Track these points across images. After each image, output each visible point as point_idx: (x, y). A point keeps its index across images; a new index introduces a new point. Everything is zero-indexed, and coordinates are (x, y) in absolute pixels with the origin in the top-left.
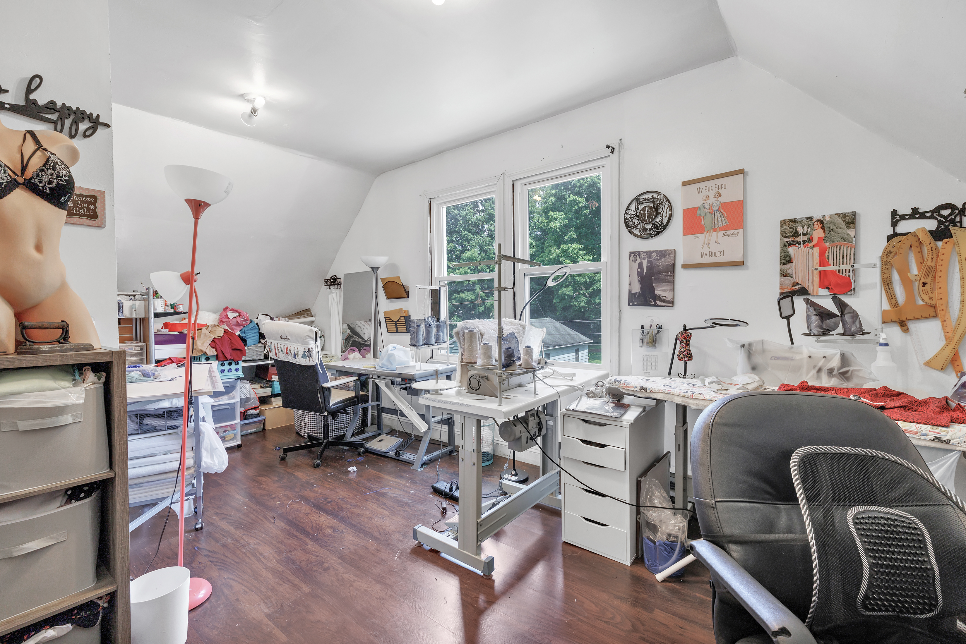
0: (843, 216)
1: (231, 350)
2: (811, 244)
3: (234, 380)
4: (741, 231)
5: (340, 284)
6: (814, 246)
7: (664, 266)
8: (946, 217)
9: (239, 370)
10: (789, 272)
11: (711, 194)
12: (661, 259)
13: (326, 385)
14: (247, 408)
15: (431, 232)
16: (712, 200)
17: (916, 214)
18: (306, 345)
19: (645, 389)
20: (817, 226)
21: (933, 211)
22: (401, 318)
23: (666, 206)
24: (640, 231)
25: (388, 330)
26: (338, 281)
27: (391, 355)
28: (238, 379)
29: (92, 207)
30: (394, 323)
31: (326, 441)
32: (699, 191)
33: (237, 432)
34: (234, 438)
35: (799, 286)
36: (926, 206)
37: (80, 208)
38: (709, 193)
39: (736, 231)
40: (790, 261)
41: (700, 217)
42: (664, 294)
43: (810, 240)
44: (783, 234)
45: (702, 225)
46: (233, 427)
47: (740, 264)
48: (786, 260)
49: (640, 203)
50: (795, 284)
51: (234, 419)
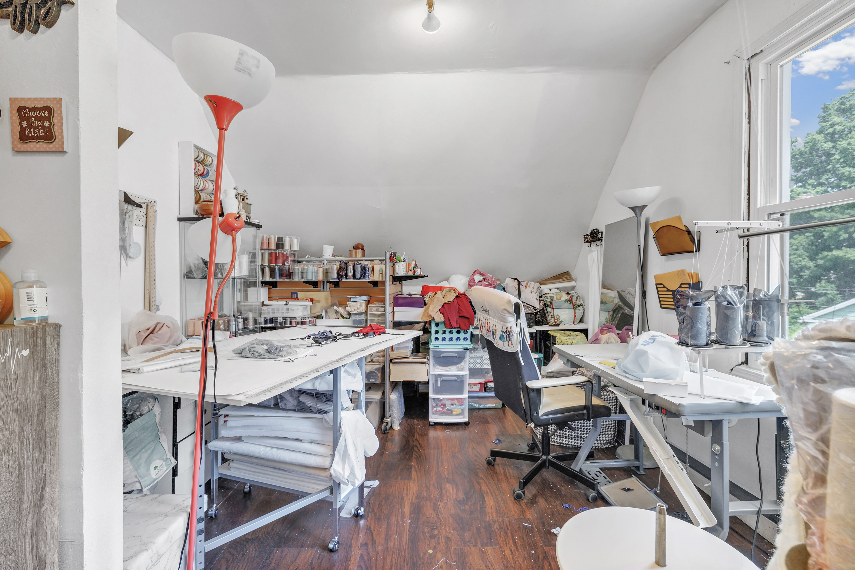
1: (458, 317)
3: (462, 350)
5: (601, 239)
9: (467, 340)
13: (532, 384)
14: (487, 380)
15: (749, 123)
18: (504, 322)
22: (683, 286)
25: (661, 305)
26: (599, 236)
27: (643, 354)
28: (467, 349)
29: (47, 124)
30: (671, 293)
31: (544, 457)
33: (465, 408)
34: (461, 414)
37: (35, 128)
46: (461, 401)
51: (461, 392)
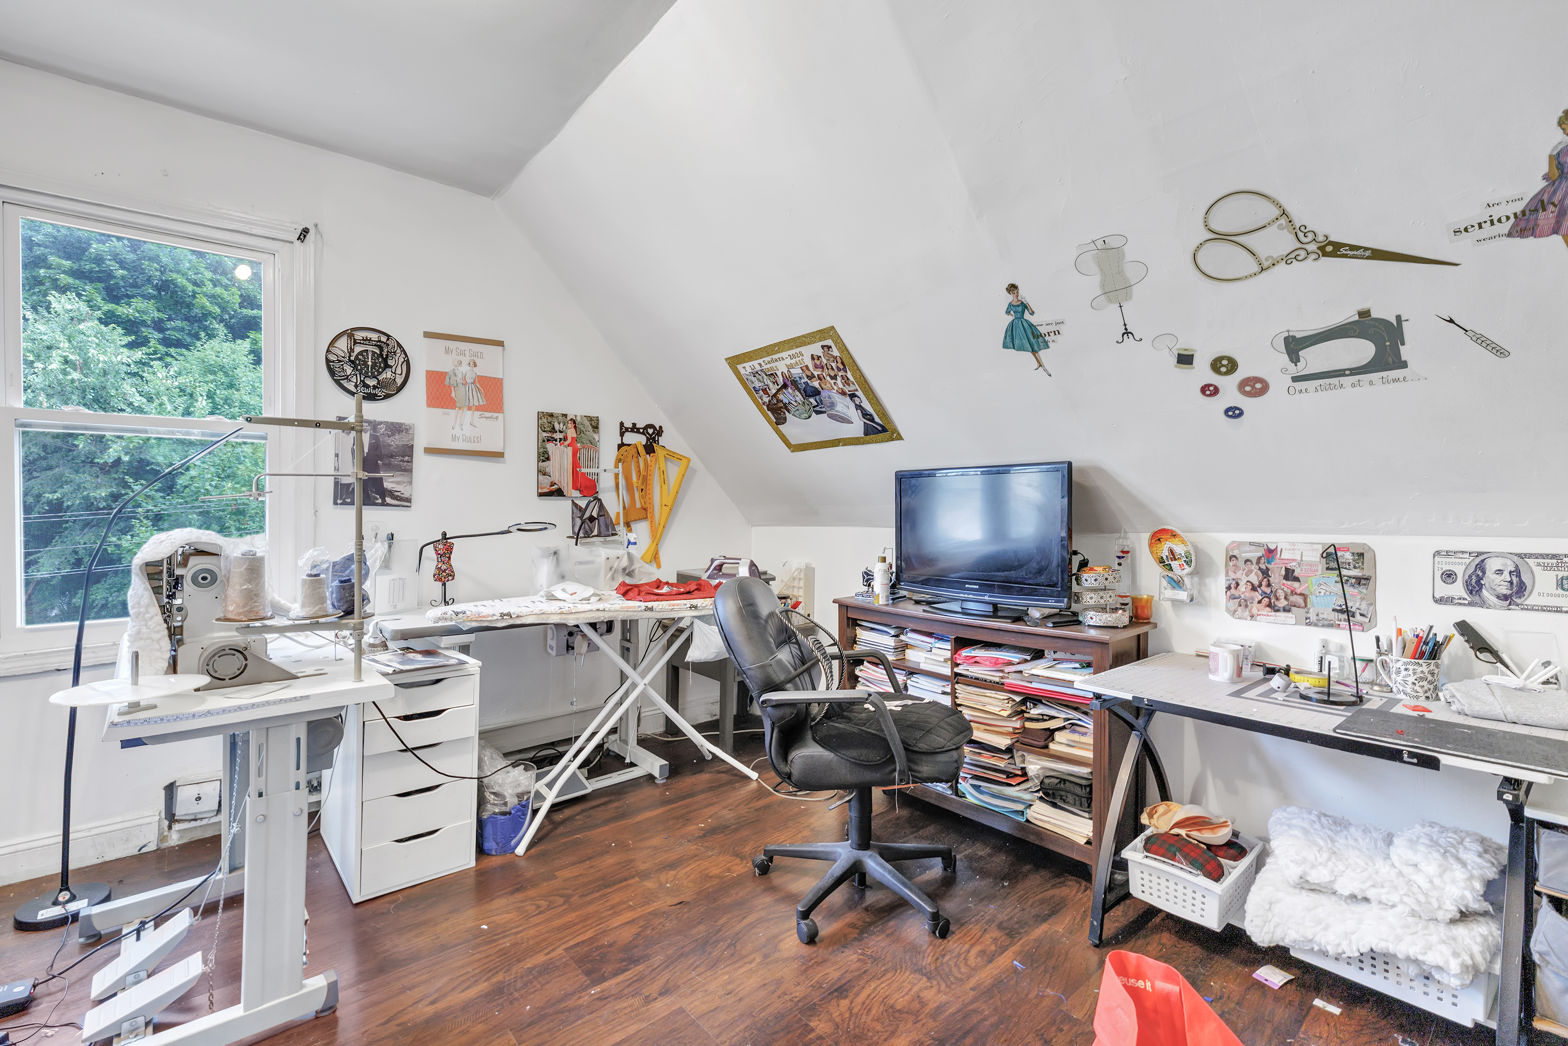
0: (590, 419)
2: (566, 443)
4: (500, 416)
6: (568, 445)
7: (398, 447)
8: (651, 435)
10: (547, 470)
11: (466, 360)
12: (393, 435)
16: (464, 369)
17: (634, 429)
19: (509, 615)
20: (571, 425)
21: (643, 429)
23: (401, 360)
24: (356, 386)
32: (447, 351)
35: (556, 486)
36: (640, 425)
38: (461, 358)
39: (495, 415)
40: (548, 459)
41: (449, 387)
42: (396, 487)
43: (565, 439)
44: (541, 428)
45: (452, 398)
47: (499, 455)
48: (544, 456)
49: (355, 343)
50: (553, 484)
